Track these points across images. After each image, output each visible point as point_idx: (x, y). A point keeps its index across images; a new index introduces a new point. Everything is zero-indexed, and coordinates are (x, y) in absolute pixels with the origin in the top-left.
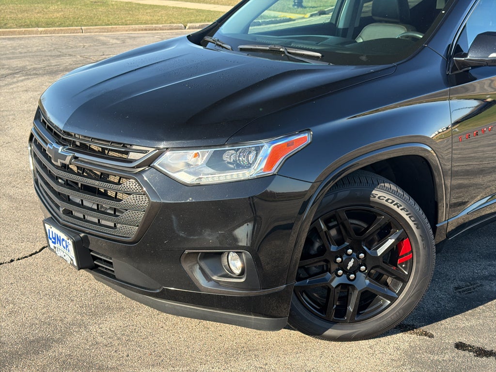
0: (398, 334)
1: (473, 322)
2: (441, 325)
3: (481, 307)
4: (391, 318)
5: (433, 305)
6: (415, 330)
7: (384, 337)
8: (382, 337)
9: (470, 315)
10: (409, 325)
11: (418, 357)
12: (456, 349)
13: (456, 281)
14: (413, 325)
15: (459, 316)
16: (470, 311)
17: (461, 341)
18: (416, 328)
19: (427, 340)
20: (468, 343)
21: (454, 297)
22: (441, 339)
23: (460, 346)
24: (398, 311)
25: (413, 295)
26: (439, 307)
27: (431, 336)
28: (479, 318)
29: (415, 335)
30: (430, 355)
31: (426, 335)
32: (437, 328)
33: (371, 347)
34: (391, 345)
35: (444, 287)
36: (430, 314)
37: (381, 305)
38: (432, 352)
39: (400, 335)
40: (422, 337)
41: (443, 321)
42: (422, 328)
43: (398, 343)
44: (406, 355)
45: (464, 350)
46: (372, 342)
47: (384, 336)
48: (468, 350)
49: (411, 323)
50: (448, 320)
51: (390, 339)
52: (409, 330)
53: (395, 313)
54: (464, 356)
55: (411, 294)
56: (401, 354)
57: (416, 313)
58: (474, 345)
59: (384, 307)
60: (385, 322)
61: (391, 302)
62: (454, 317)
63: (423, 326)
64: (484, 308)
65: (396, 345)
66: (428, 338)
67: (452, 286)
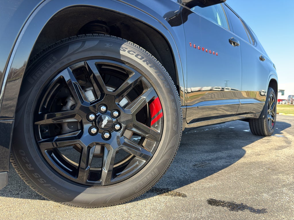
0: (154, 197)
1: (215, 183)
2: (191, 187)
3: (215, 174)
4: (147, 178)
5: (181, 174)
6: (169, 192)
7: (141, 201)
8: (140, 200)
9: (210, 179)
10: (164, 189)
11: (175, 216)
12: (210, 205)
13: (193, 162)
14: (167, 189)
15: (203, 180)
16: (209, 177)
17: (211, 198)
18: (170, 191)
19: (182, 200)
20: (218, 199)
21: (194, 170)
22: (193, 198)
23: (212, 202)
24: (153, 170)
25: (166, 153)
26: (185, 176)
27: (184, 196)
28: (217, 181)
29: (170, 196)
30: (187, 214)
31: (179, 195)
32: (188, 190)
33: (126, 211)
34: (148, 207)
35: (186, 165)
36: (180, 180)
37: (137, 166)
38: (188, 210)
39: (156, 197)
40: (177, 197)
41: (191, 184)
42: (176, 190)
43: (155, 204)
44: (163, 215)
45: (218, 206)
46: (129, 205)
47: (142, 199)
48: (221, 205)
49: (166, 187)
50: (195, 183)
51: (147, 202)
52: (165, 192)
53: (151, 173)
54: (220, 211)
55: (164, 152)
56: (157, 215)
57: (169, 180)
58: (224, 200)
59: (139, 167)
60: (141, 182)
61: (146, 161)
62: (199, 181)
63: (176, 189)
64: (218, 174)
65: (152, 207)
66: (182, 198)
67: (191, 164)
